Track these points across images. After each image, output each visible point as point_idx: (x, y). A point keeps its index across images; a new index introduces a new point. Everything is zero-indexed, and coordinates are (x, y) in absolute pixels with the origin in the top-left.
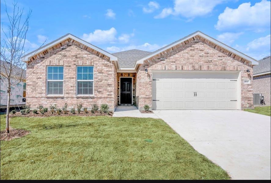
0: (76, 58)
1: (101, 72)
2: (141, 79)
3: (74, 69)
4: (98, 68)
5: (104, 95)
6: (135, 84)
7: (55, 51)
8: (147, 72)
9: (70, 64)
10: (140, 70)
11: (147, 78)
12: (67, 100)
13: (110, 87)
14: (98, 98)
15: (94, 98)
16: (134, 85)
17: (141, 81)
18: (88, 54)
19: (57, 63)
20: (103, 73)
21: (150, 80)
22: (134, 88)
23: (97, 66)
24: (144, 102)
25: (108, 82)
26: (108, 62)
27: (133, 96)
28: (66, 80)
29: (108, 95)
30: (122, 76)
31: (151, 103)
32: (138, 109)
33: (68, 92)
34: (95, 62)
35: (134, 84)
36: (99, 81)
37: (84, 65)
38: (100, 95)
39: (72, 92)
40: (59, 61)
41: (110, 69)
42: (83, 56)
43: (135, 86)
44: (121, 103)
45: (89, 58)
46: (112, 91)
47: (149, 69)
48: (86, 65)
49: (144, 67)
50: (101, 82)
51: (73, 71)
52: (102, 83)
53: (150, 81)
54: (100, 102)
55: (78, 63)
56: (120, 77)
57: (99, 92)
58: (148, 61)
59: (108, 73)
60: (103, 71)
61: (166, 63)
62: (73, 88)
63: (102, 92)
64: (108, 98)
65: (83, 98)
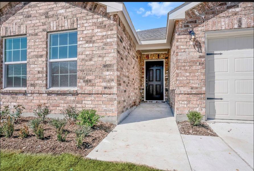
0: (46, 17)
1: (90, 40)
2: (179, 53)
3: (43, 40)
4: (85, 32)
5: (96, 87)
6: (168, 70)
7: (13, 9)
8: (193, 37)
9: (37, 31)
10: (176, 34)
11: (194, 50)
12: (32, 98)
13: (108, 70)
14: (84, 94)
15: (78, 94)
16: (167, 72)
17: (179, 57)
18: (67, 8)
19: (17, 30)
20: (94, 42)
21: (201, 54)
22: (167, 76)
23: (84, 29)
24: (186, 103)
25: (105, 60)
26: (104, 19)
27: (166, 89)
28: (31, 60)
29: (105, 88)
30: (148, 58)
31: (204, 105)
32: (173, 116)
33: (33, 82)
34: (79, 22)
35: (166, 70)
36: (86, 58)
37: (60, 29)
38: (88, 89)
39: (40, 82)
40: (20, 27)
41: (109, 33)
42: (58, 12)
43: (169, 73)
44: (146, 100)
45: (69, 14)
46: (113, 80)
47: (199, 30)
48: (63, 28)
49: (185, 26)
50: (91, 60)
51: (41, 43)
52: (92, 63)
53: (200, 57)
54: (88, 102)
55: (50, 27)
56: (145, 61)
57: (87, 82)
58: (197, 13)
59: (105, 41)
60: (94, 39)
61: (243, 13)
62: (41, 75)
63: (93, 82)
64: (104, 94)
65: (58, 94)
